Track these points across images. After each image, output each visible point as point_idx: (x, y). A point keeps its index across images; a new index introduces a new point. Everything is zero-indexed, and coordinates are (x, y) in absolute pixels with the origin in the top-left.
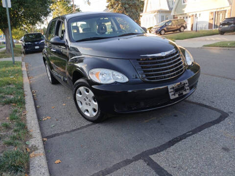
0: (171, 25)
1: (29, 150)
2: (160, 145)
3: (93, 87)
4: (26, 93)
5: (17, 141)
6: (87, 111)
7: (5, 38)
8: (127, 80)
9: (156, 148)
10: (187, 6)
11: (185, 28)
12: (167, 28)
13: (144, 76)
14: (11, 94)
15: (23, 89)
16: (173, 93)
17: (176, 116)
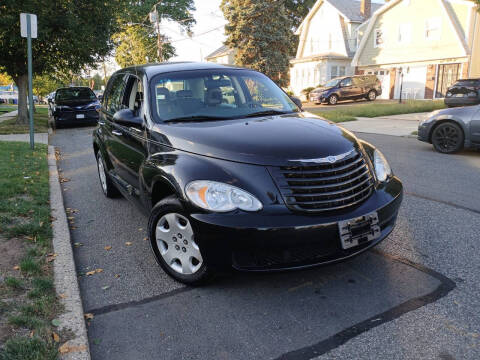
0: (350, 87)
1: (57, 339)
2: (318, 341)
3: (192, 215)
4: (54, 214)
5: (34, 319)
6: (178, 262)
7: (17, 92)
8: (259, 206)
9: (309, 348)
10: (381, 52)
11: (378, 93)
12: (342, 93)
13: (293, 200)
14: (25, 216)
15: (49, 204)
16: (348, 237)
17: (351, 281)
